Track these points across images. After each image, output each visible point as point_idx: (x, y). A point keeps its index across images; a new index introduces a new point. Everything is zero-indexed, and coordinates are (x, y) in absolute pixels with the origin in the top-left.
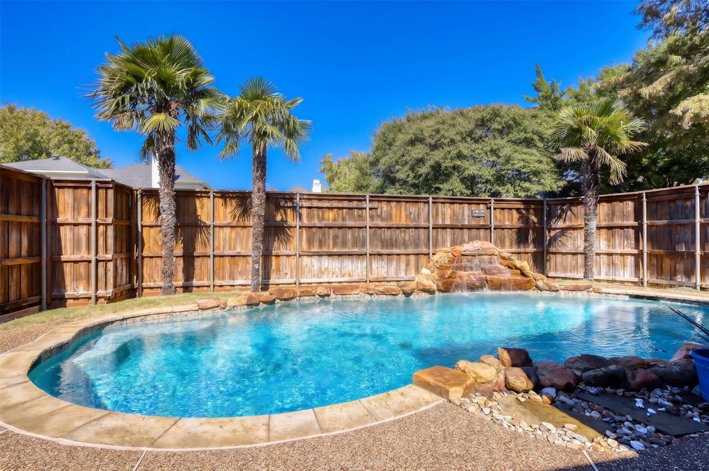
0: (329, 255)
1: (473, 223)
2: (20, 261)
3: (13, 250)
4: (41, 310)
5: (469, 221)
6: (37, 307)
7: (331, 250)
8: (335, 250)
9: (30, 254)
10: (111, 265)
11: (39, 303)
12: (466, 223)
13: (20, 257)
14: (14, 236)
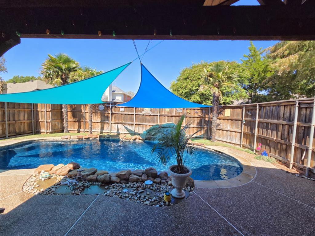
0: (121, 124)
1: (177, 114)
2: (24, 121)
3: (22, 118)
4: (32, 135)
5: (175, 114)
6: (31, 134)
7: (122, 122)
8: (124, 122)
9: (28, 119)
10: (50, 123)
11: (32, 133)
12: (174, 114)
13: (25, 120)
14: (22, 114)
